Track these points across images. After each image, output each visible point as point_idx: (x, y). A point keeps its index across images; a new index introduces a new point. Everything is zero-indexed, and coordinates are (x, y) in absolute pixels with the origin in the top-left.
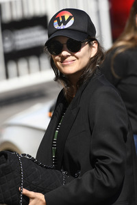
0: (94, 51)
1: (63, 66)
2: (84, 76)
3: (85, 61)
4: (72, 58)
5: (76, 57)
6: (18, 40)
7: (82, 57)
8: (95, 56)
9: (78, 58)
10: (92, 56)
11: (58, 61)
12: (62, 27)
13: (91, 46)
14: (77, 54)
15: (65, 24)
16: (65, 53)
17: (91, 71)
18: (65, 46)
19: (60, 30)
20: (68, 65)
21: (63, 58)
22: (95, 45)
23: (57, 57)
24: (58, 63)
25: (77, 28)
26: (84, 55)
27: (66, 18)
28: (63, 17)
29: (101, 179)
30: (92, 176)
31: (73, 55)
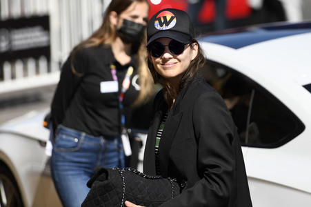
0: (195, 54)
1: (165, 69)
2: (185, 80)
3: (187, 64)
4: (174, 60)
5: (178, 59)
6: (15, 40)
7: (184, 60)
8: (195, 59)
9: (180, 61)
10: (193, 58)
11: (158, 63)
12: (164, 28)
13: (192, 48)
14: (180, 57)
15: (167, 25)
16: (167, 55)
17: (191, 74)
18: (167, 48)
19: (162, 31)
20: (170, 68)
21: (165, 61)
22: (196, 47)
23: (158, 60)
24: (159, 66)
25: (180, 29)
26: (186, 57)
27: (168, 19)
28: (165, 18)
29: (215, 189)
30: (204, 186)
31: (175, 58)
